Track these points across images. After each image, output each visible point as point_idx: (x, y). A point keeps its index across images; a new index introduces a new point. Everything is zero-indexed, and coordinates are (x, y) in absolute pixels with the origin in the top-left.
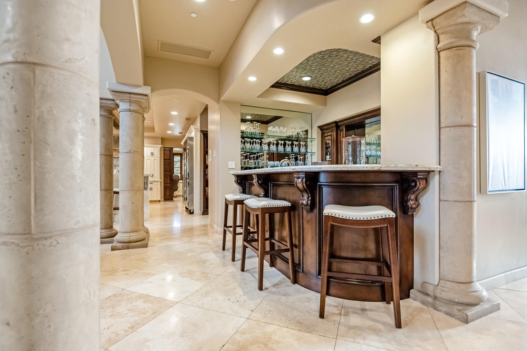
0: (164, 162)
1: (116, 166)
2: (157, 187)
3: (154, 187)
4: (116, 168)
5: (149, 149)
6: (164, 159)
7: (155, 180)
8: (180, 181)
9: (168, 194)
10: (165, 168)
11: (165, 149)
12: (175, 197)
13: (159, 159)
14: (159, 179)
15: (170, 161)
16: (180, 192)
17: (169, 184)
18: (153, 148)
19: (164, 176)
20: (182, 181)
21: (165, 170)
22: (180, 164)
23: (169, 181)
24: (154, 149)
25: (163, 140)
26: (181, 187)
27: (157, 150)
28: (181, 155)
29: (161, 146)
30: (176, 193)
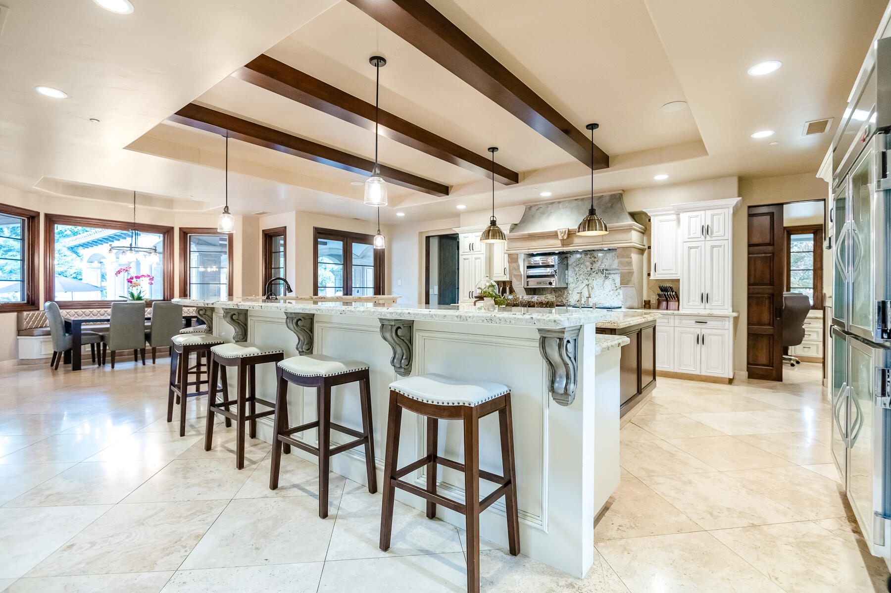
0: (749, 253)
1: (611, 272)
2: (722, 335)
3: (709, 335)
4: (610, 277)
5: (697, 216)
6: (749, 245)
7: (716, 312)
8: (812, 313)
9: (763, 358)
10: (753, 272)
11: (752, 213)
12: (793, 365)
13: (728, 245)
14: (728, 311)
15: (770, 248)
16: (813, 349)
17: (769, 324)
18: (709, 213)
19: (749, 298)
20: (819, 313)
21: (752, 280)
22: (812, 259)
23: (766, 316)
24: (713, 216)
25: (744, 182)
26: (817, 332)
27: (722, 217)
28: (817, 231)
29: (736, 200)
30: (794, 351)
